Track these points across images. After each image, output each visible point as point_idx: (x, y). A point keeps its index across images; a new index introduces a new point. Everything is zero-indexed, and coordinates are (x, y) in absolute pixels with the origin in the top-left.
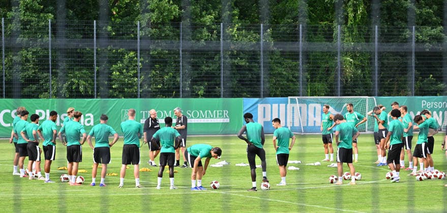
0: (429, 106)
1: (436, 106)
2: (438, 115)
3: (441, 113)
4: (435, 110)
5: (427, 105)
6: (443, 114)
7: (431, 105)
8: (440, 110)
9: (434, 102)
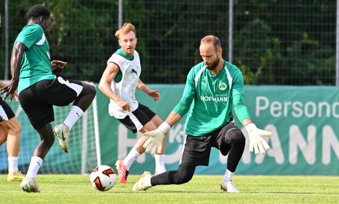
0: (276, 112)
1: (297, 113)
2: (305, 135)
3: (312, 130)
4: (295, 121)
5: (272, 109)
6: (319, 133)
7: (283, 110)
8: (311, 121)
9: (293, 101)
